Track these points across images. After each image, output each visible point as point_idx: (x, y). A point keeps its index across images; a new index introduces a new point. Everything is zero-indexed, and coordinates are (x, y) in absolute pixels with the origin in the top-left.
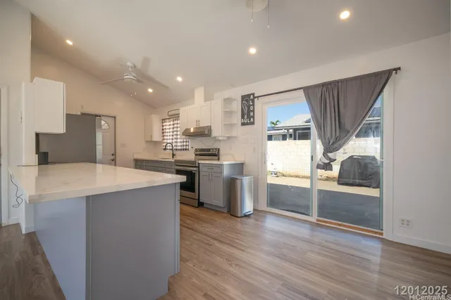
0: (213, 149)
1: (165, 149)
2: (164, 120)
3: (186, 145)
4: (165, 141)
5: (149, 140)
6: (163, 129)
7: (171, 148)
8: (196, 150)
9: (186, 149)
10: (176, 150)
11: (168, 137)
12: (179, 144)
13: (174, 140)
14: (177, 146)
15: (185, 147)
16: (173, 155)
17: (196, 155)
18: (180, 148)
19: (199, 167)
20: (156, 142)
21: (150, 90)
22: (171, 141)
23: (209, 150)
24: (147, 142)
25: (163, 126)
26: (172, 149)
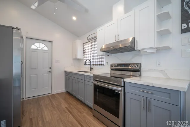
0: (133, 64)
1: (85, 64)
2: (84, 44)
3: (102, 61)
4: (85, 58)
5: (75, 58)
6: (84, 50)
7: (89, 63)
8: (112, 65)
9: (102, 65)
10: (94, 65)
11: (88, 56)
12: (95, 60)
13: (92, 58)
14: (94, 62)
15: (100, 63)
16: (91, 69)
17: (111, 69)
18: (96, 63)
19: (124, 86)
20: (79, 60)
21: (74, 18)
22: (89, 58)
23: (128, 65)
24: (74, 59)
25: (84, 48)
26: (90, 65)
